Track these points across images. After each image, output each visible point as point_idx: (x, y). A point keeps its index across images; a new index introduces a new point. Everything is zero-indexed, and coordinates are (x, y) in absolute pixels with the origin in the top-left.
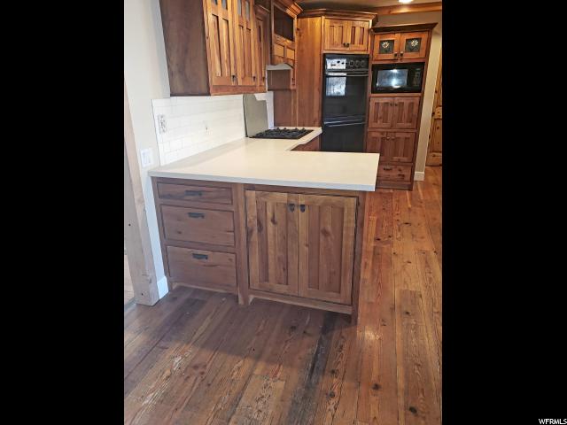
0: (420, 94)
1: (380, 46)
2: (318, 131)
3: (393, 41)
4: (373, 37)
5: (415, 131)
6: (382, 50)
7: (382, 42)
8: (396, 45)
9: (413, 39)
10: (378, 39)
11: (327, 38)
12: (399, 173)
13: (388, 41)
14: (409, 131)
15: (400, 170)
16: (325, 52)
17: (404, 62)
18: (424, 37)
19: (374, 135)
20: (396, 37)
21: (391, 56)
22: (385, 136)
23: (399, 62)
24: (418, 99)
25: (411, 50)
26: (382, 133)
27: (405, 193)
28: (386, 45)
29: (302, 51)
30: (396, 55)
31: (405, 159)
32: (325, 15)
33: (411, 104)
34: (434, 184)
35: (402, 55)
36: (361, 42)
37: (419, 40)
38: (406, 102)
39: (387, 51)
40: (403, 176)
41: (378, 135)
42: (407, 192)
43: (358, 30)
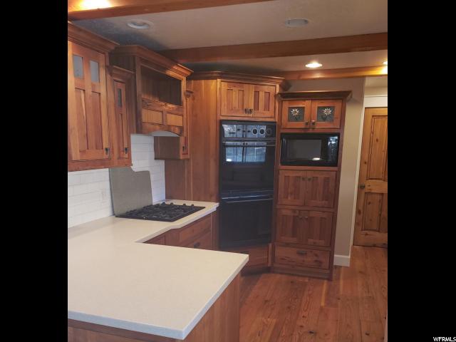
0: (335, 168)
1: (290, 112)
2: (211, 207)
3: (304, 108)
4: (281, 103)
5: (332, 210)
6: (291, 118)
7: (291, 109)
8: (307, 112)
9: (325, 108)
10: (286, 105)
11: (224, 103)
12: (315, 258)
13: (298, 108)
14: (325, 210)
15: (316, 255)
16: (222, 118)
17: (316, 131)
18: (338, 105)
19: (284, 212)
20: (306, 104)
21: (301, 125)
22: (296, 214)
23: (311, 131)
24: (334, 173)
25: (324, 119)
26: (294, 211)
27: (323, 284)
28: (295, 112)
29: (196, 116)
30: (307, 124)
31: (322, 242)
32: (220, 78)
33: (326, 180)
34: (361, 272)
35: (314, 123)
36: (267, 108)
37: (332, 108)
38: (321, 177)
39: (297, 119)
40: (321, 262)
41: (289, 213)
42: (326, 281)
43: (262, 95)
